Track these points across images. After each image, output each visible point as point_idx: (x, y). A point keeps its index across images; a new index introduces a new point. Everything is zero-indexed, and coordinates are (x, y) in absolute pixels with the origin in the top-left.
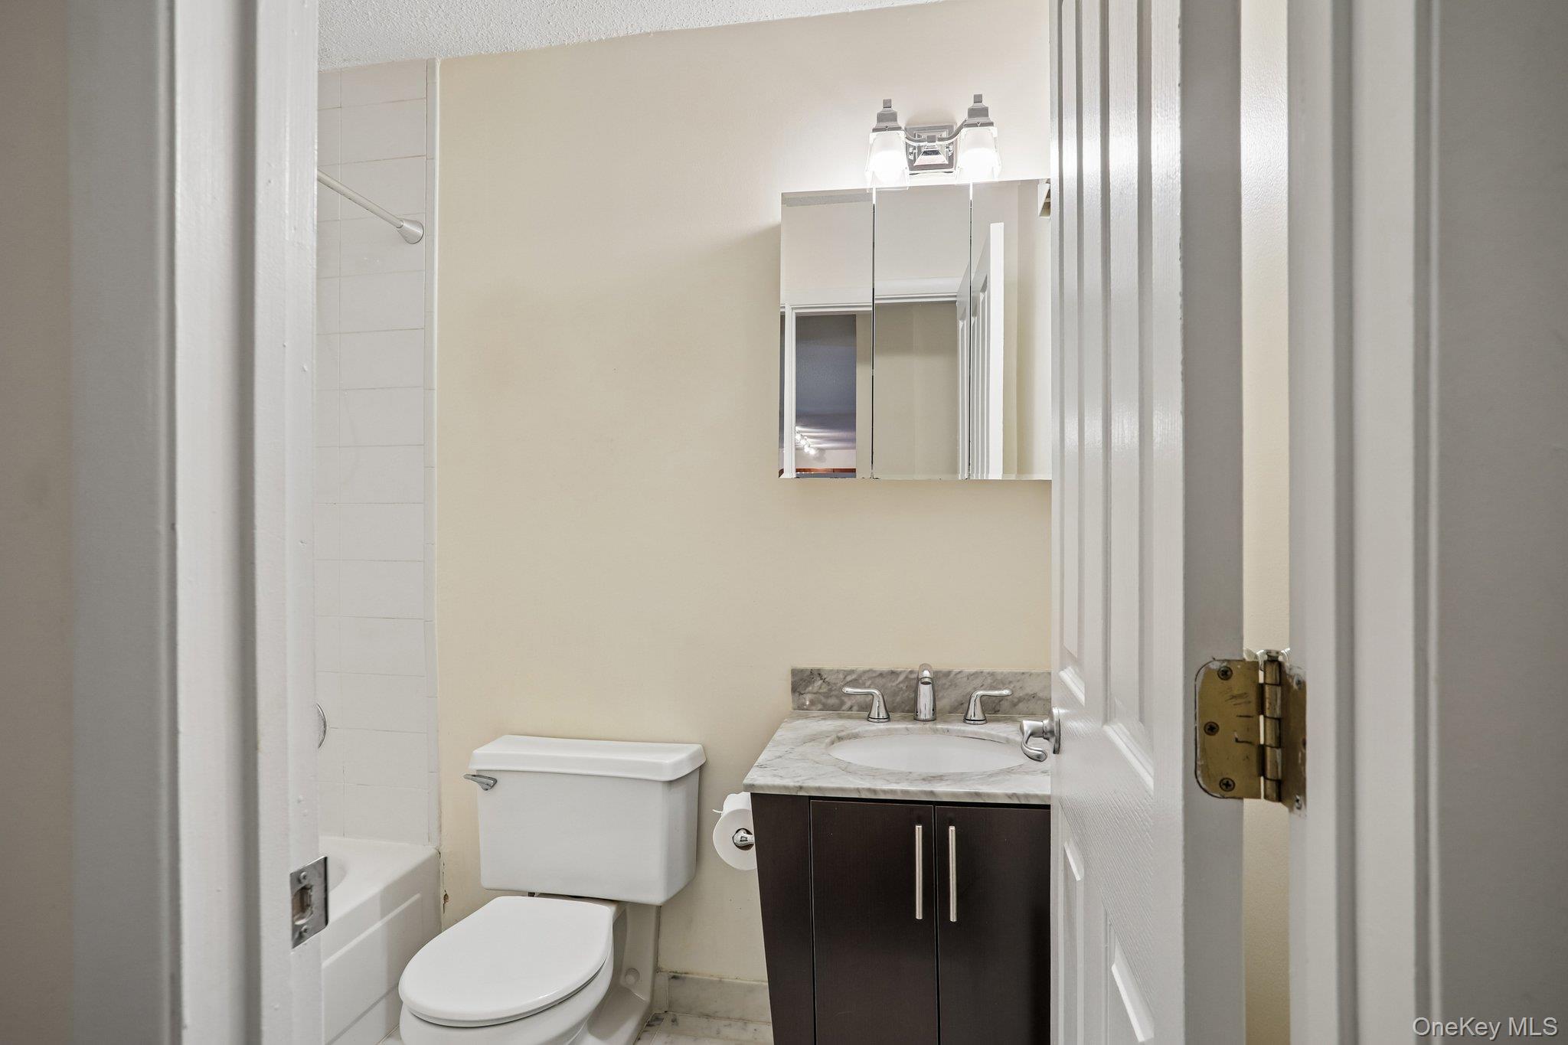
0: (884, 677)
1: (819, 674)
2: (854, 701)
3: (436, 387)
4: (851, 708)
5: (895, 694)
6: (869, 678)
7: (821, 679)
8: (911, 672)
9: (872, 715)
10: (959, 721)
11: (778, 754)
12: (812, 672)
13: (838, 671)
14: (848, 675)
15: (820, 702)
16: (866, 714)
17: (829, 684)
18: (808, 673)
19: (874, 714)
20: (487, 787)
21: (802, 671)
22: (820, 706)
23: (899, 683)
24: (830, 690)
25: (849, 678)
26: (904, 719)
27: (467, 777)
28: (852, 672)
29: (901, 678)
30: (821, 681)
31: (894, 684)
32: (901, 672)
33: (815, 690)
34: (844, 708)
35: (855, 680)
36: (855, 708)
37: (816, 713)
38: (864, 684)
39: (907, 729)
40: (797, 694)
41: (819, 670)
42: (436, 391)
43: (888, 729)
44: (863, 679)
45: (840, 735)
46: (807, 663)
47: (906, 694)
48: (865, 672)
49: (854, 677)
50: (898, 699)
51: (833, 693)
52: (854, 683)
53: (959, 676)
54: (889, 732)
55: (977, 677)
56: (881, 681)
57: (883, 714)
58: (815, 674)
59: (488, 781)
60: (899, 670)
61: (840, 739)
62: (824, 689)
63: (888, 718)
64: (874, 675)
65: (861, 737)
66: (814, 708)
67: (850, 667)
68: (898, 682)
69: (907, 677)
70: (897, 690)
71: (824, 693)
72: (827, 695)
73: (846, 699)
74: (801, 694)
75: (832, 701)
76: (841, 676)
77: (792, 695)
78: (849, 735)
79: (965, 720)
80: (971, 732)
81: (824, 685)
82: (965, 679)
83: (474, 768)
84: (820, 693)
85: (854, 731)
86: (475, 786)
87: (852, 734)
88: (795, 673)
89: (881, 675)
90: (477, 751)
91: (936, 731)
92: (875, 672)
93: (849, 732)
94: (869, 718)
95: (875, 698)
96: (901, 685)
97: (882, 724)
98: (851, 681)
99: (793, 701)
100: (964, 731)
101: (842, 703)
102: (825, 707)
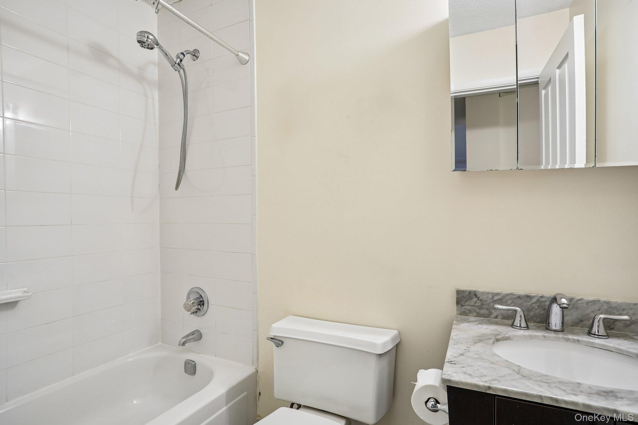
0: (521, 299)
1: (475, 294)
2: (499, 313)
3: (256, 136)
4: (496, 317)
5: (529, 310)
6: (510, 299)
7: (476, 297)
8: (542, 297)
9: (515, 324)
10: (583, 333)
11: (460, 352)
12: (470, 292)
13: (488, 293)
14: (495, 296)
15: (475, 311)
16: (510, 322)
17: (481, 300)
18: (468, 293)
19: (517, 323)
20: (278, 345)
21: (463, 292)
22: (475, 314)
23: (533, 303)
24: (482, 305)
25: (496, 298)
26: (538, 328)
27: (268, 339)
28: (498, 294)
29: (534, 300)
30: (476, 299)
31: (529, 304)
32: (534, 297)
33: (472, 304)
34: (493, 316)
35: (500, 299)
36: (500, 317)
37: (472, 319)
38: (506, 302)
39: (545, 337)
40: (460, 306)
41: (475, 292)
42: (256, 138)
43: (530, 336)
44: (506, 299)
45: (498, 337)
46: (466, 286)
47: (537, 311)
48: (507, 295)
49: (499, 297)
50: (532, 314)
51: (484, 306)
52: (501, 301)
53: (580, 302)
54: (531, 337)
55: (595, 304)
56: (519, 301)
57: (524, 324)
58: (473, 294)
59: (278, 342)
60: (533, 295)
61: (498, 340)
62: (478, 304)
63: (527, 327)
64: (514, 297)
65: (510, 340)
66: (471, 315)
67: (496, 291)
68: (531, 303)
69: (538, 300)
70: (531, 308)
71: (479, 306)
72: (480, 308)
73: (493, 311)
74: (462, 306)
75: (483, 311)
76: (490, 296)
77: (457, 305)
78: (503, 337)
79: (590, 333)
80: (599, 344)
81: (478, 301)
82: (585, 305)
83: (272, 334)
84: (476, 306)
85: (506, 335)
86: (272, 344)
87: (505, 337)
88: (459, 292)
89: (519, 297)
90: (274, 325)
91: (568, 340)
92: (514, 295)
93: (503, 336)
94: (512, 325)
95: (518, 313)
96: (534, 305)
97: (523, 331)
98: (497, 300)
99: (457, 310)
100: (593, 343)
101: (491, 313)
102: (479, 315)
